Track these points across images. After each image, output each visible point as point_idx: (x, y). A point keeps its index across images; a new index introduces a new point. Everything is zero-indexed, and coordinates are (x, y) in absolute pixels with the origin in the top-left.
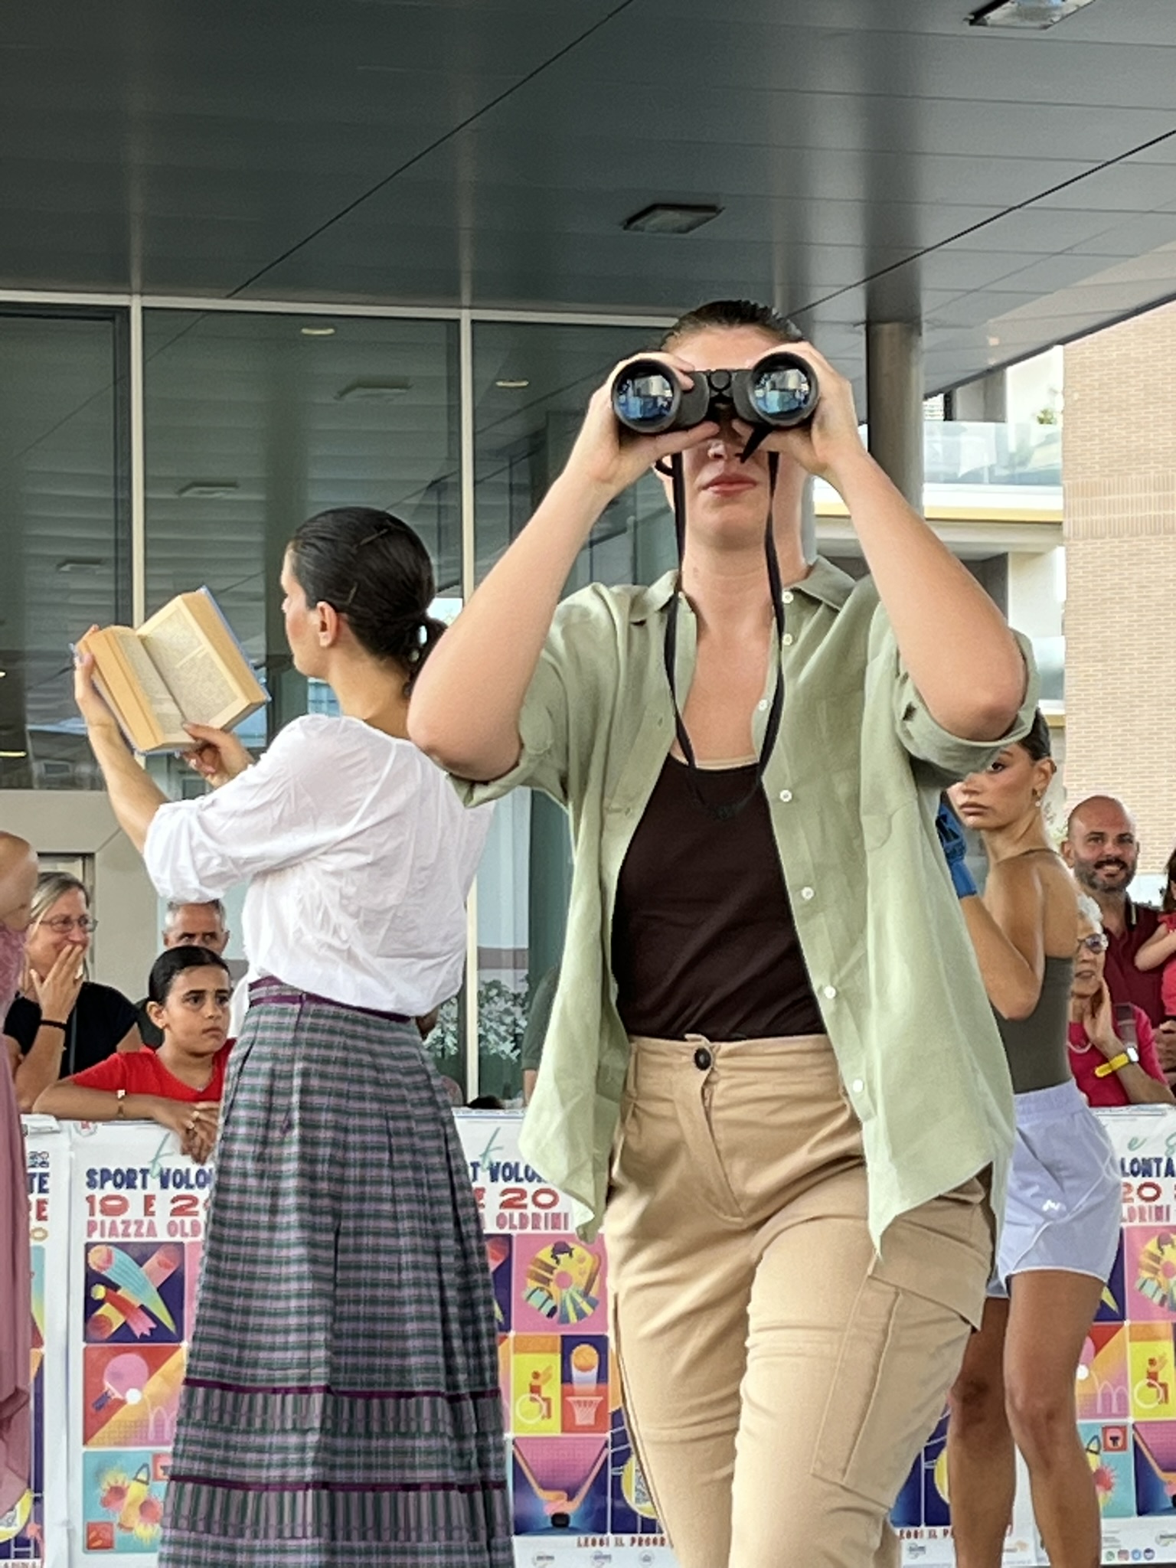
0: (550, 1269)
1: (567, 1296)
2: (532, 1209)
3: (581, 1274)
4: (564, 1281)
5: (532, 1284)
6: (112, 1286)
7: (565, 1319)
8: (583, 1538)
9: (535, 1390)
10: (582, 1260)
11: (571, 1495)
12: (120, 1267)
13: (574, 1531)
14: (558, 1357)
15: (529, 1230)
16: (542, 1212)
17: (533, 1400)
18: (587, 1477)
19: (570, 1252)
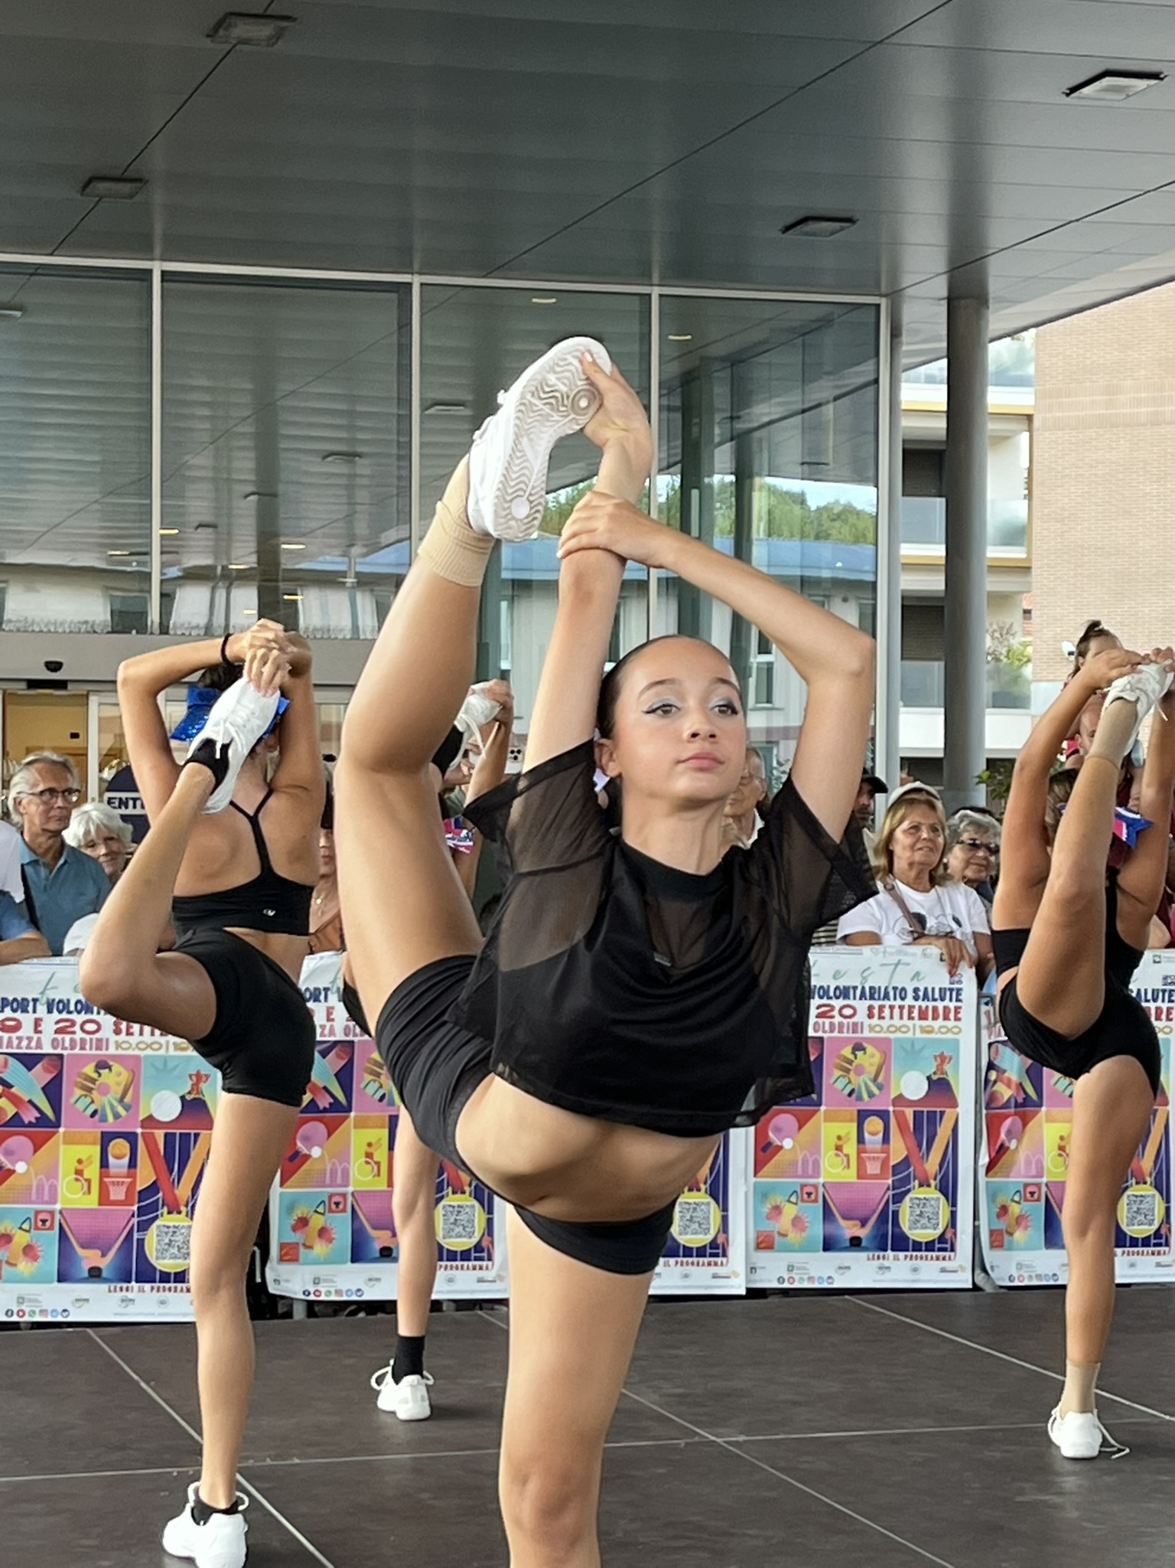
0: (850, 1062)
1: (862, 1081)
3: (872, 1065)
5: (838, 1073)
8: (871, 1254)
9: (839, 1148)
10: (873, 1056)
11: (863, 1224)
13: (866, 1249)
14: (855, 1125)
15: (836, 1034)
17: (837, 1155)
18: (875, 1211)
19: (864, 1049)
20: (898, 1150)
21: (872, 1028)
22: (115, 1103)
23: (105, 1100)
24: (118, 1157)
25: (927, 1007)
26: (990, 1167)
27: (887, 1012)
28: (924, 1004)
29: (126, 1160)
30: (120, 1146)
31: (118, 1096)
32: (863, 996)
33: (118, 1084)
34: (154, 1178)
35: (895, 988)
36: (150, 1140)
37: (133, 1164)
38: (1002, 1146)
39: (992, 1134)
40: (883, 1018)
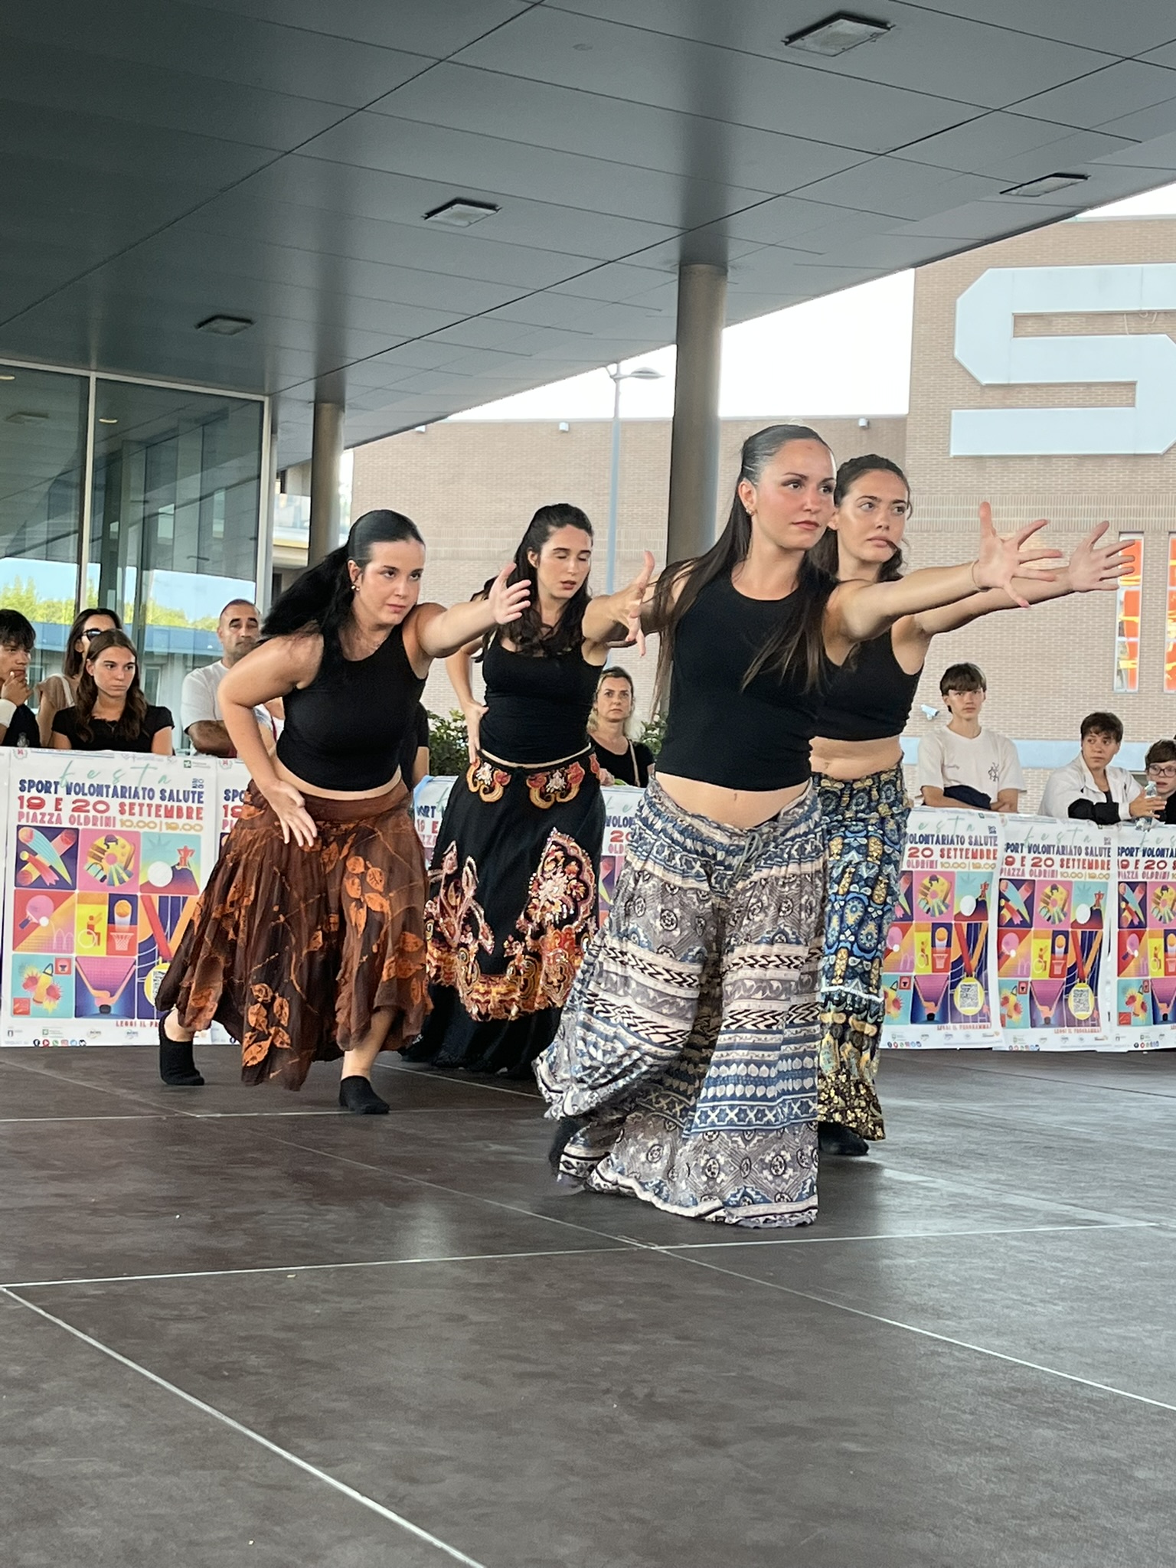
0: (103, 852)
2: (92, 813)
3: (123, 855)
5: (92, 861)
6: (33, 853)
7: (112, 883)
8: (119, 1021)
9: (91, 927)
11: (112, 994)
12: (38, 841)
13: (114, 1017)
14: (107, 907)
15: (90, 826)
16: (99, 815)
17: (90, 933)
18: (122, 982)
19: (116, 841)
21: (123, 823)
25: (172, 807)
27: (137, 809)
28: (170, 804)
32: (115, 794)
35: (144, 789)
40: (133, 814)
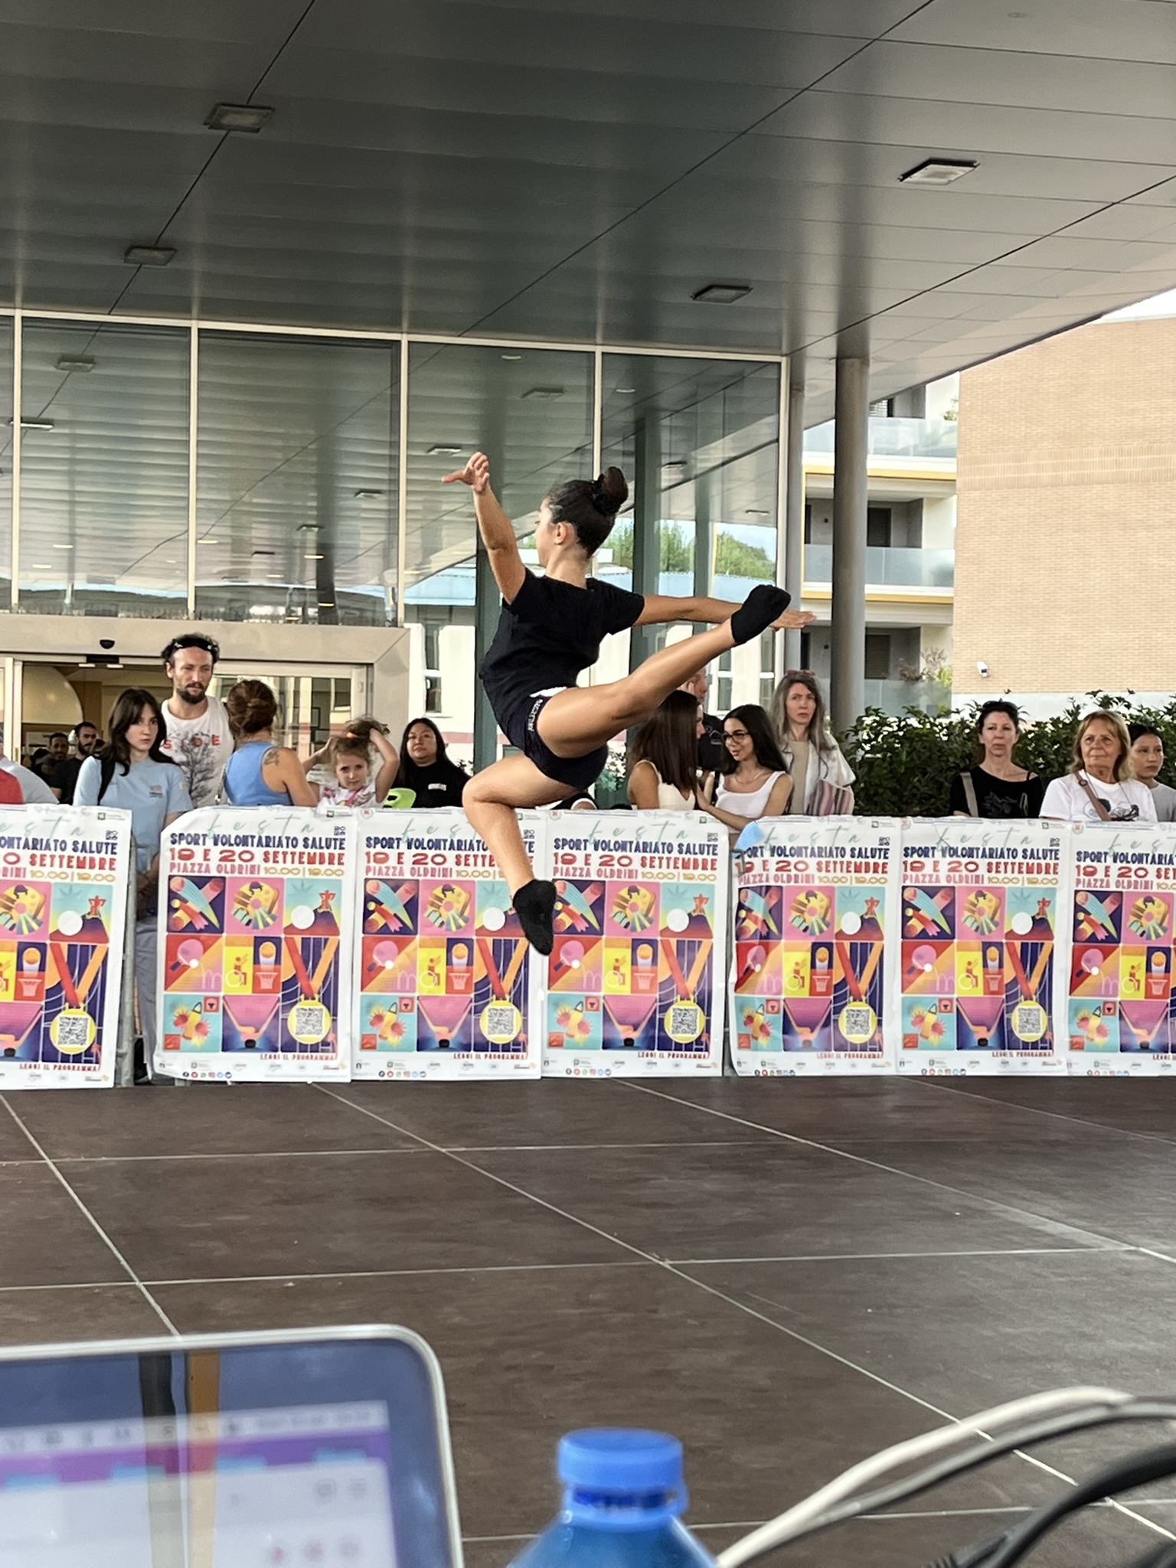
4: (634, 908)
6: (379, 903)
7: (634, 929)
9: (616, 968)
11: (635, 1028)
12: (383, 893)
13: (637, 1048)
17: (615, 974)
18: (644, 1018)
20: (664, 972)
22: (30, 920)
23: (22, 916)
24: (30, 963)
26: (738, 985)
29: (37, 965)
30: (33, 954)
31: (33, 914)
33: (32, 904)
34: (59, 980)
36: (56, 950)
37: (42, 968)
38: (748, 969)
39: (741, 959)
